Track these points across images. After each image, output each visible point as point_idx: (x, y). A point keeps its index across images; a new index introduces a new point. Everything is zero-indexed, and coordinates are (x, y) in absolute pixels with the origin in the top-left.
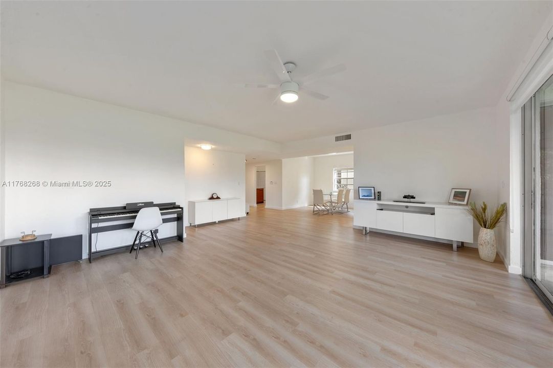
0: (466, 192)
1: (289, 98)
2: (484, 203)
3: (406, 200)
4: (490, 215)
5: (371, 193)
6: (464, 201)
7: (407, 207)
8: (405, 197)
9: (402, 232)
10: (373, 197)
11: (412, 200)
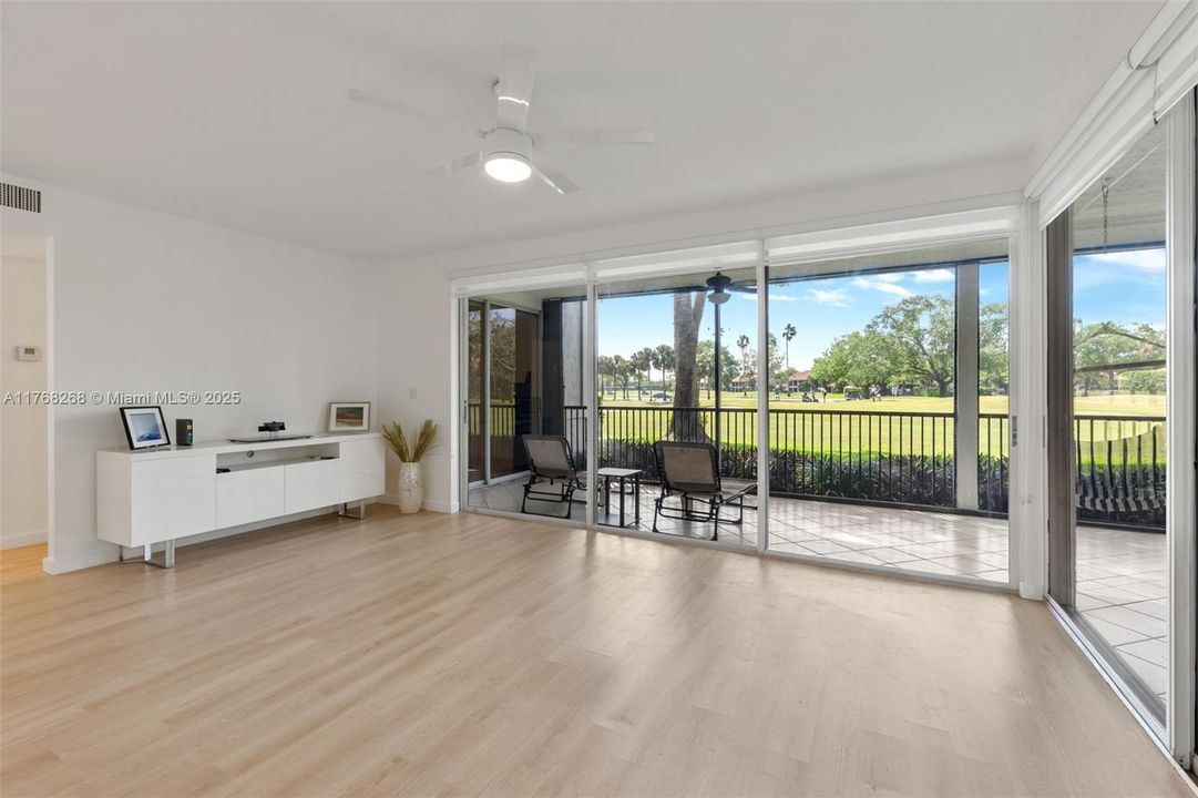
0: (362, 409)
1: (508, 171)
2: (395, 424)
3: (267, 434)
4: (410, 440)
5: (157, 426)
6: (361, 424)
7: (251, 454)
8: (261, 429)
9: (282, 514)
10: (163, 441)
11: (281, 433)
